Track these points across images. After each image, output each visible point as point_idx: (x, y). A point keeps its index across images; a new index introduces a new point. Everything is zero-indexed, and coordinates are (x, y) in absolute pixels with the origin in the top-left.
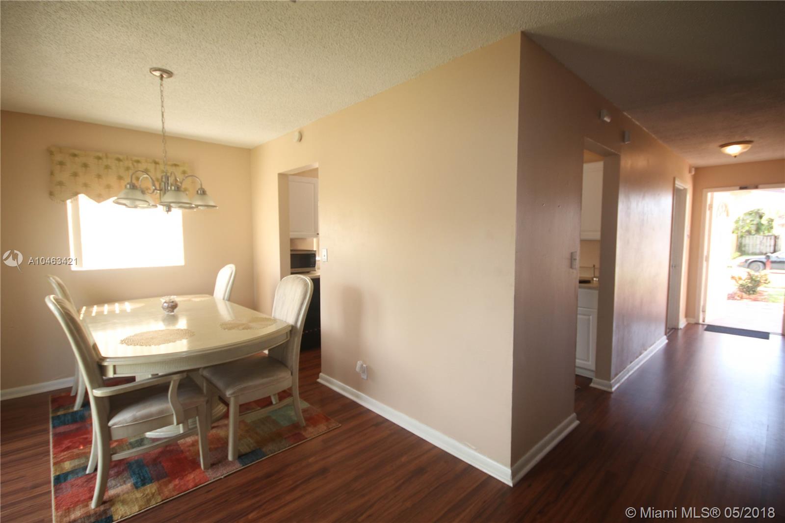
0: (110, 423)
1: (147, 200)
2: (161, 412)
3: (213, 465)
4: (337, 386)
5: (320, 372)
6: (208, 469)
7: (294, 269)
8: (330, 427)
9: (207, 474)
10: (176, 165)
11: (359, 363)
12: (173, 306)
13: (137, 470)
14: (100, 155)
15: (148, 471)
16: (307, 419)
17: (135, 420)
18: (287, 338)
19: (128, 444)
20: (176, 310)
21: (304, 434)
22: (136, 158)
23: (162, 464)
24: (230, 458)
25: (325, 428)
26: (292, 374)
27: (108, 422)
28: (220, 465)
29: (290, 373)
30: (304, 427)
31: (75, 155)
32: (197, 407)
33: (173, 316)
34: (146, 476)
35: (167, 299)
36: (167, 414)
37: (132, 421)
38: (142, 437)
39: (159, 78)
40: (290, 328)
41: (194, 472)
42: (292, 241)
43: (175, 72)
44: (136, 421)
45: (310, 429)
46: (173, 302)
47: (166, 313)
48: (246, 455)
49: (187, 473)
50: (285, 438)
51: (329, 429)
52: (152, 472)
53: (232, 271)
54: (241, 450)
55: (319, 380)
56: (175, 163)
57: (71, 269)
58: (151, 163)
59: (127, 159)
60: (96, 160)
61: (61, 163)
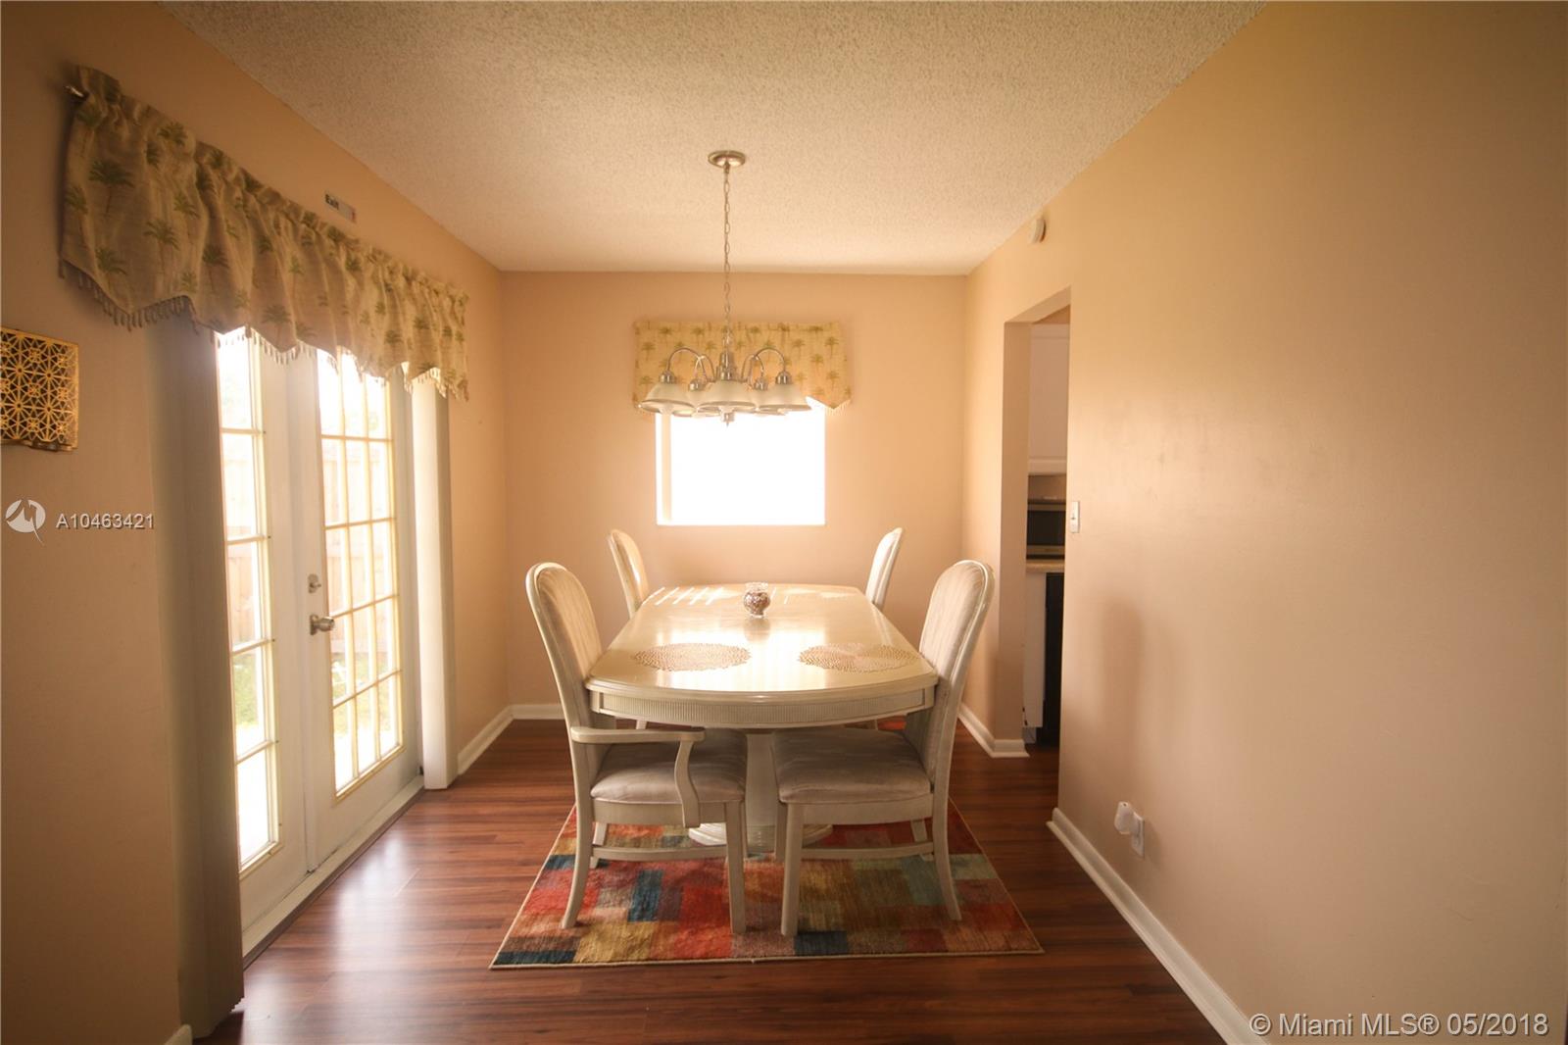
0: (594, 792)
1: (691, 403)
2: (663, 795)
3: (752, 930)
4: (1084, 852)
5: (1056, 806)
6: (740, 934)
7: (1032, 547)
8: (1014, 945)
9: (733, 941)
10: (817, 329)
11: (1123, 807)
12: (761, 604)
13: (645, 889)
14: (700, 325)
15: (658, 898)
16: (969, 907)
17: (626, 797)
18: (924, 703)
19: (660, 838)
20: (766, 611)
21: (946, 937)
22: (751, 325)
23: (684, 893)
24: (783, 931)
25: (1002, 943)
26: (932, 788)
27: (592, 788)
28: (762, 934)
29: (929, 786)
30: (956, 922)
31: (666, 331)
32: (725, 804)
33: (761, 621)
34: (652, 904)
35: (750, 587)
36: (675, 803)
37: (618, 798)
38: (684, 834)
39: (723, 170)
40: (934, 682)
41: (716, 930)
42: (1034, 480)
43: (746, 152)
44: (626, 799)
45: (966, 933)
46: (760, 595)
47: (748, 613)
48: (815, 934)
49: (707, 925)
50: (903, 933)
51: (1011, 950)
52: (662, 901)
53: (893, 543)
54: (811, 922)
55: (1051, 825)
56: (814, 325)
57: (656, 521)
58: (777, 330)
59: (739, 327)
60: (694, 336)
61: (649, 347)
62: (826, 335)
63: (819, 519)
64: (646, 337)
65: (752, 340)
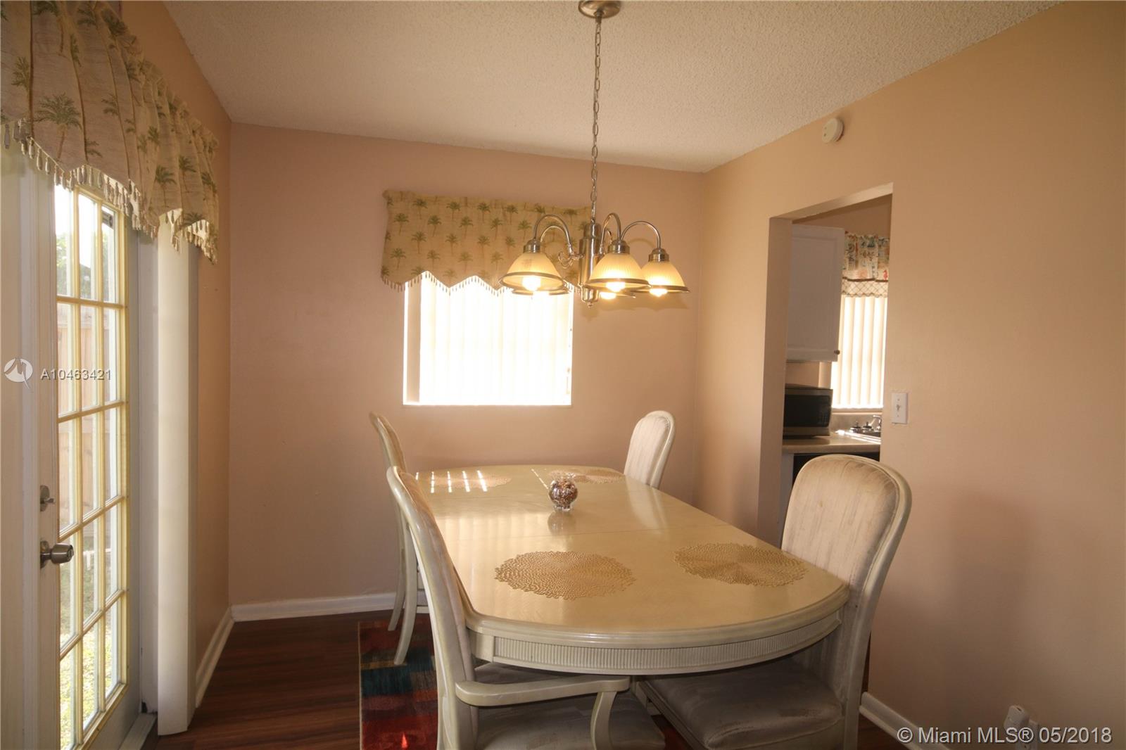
11: (1016, 712)
12: (569, 496)
14: (457, 200)
20: (573, 505)
22: (507, 203)
29: (841, 709)
31: (421, 203)
33: (569, 515)
46: (569, 486)
53: (668, 427)
55: (863, 709)
56: (569, 208)
57: (402, 402)
58: (533, 211)
59: (496, 205)
60: (450, 210)
61: (401, 218)
62: (580, 219)
63: (567, 401)
64: (398, 208)
65: (509, 218)
